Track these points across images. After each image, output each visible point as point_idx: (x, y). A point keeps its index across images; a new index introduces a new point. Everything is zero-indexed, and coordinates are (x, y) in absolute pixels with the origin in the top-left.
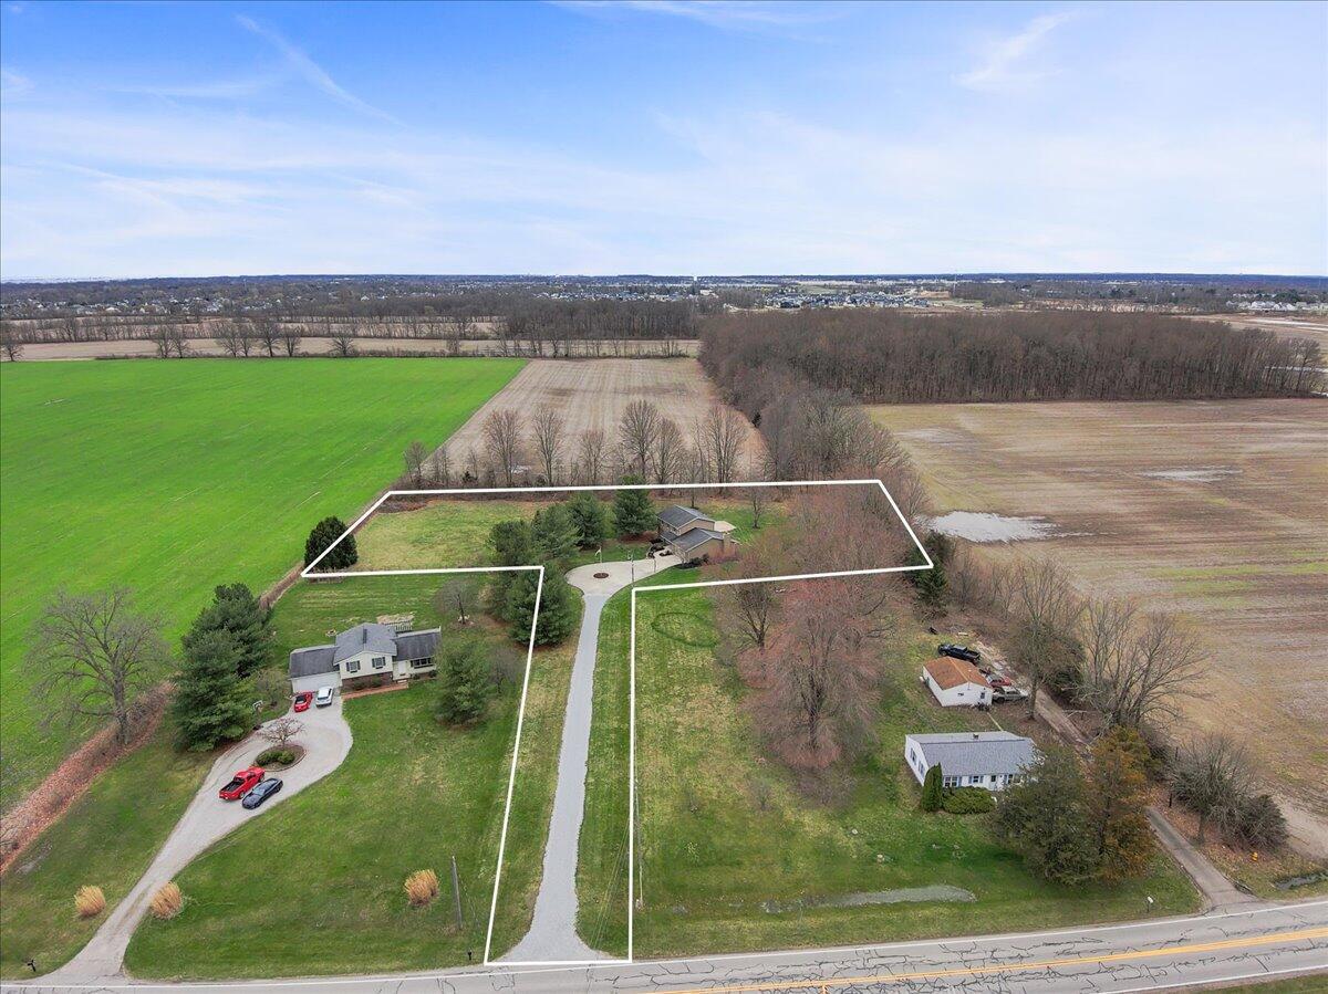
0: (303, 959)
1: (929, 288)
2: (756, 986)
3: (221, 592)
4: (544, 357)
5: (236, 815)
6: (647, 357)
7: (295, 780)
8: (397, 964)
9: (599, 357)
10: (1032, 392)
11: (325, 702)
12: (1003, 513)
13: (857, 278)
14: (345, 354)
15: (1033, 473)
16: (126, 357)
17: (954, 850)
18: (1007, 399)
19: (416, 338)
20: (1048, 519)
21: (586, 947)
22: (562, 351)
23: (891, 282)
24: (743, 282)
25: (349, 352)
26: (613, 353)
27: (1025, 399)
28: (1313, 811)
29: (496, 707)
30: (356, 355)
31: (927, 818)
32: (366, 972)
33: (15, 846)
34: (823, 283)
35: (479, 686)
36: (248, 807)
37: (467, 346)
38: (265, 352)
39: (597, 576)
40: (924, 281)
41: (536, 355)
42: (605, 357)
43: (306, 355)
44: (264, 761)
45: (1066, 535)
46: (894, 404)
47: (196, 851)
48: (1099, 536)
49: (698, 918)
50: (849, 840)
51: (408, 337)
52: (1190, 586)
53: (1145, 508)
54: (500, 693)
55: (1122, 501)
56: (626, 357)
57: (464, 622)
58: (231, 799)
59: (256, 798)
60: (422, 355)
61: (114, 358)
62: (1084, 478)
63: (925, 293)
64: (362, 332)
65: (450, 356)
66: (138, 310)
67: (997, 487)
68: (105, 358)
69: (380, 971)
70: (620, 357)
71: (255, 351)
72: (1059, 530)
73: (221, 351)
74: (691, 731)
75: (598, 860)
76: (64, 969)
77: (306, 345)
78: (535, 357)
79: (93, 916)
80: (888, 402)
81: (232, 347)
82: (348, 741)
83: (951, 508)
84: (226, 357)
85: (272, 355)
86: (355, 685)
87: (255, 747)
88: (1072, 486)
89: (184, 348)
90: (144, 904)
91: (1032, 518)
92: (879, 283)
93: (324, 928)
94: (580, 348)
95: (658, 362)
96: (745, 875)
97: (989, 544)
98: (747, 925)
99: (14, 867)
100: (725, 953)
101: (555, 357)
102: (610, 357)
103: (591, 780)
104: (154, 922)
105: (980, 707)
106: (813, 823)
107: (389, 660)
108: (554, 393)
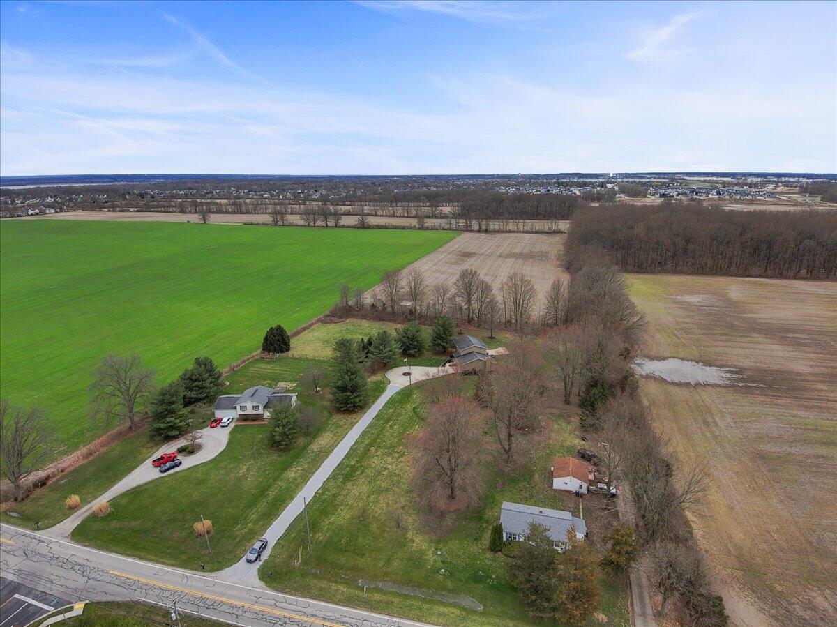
0: (138, 549)
1: (786, 184)
2: (322, 622)
3: (198, 361)
4: (472, 231)
5: (155, 474)
6: (537, 232)
7: (188, 462)
8: (173, 562)
9: (507, 232)
10: (803, 271)
11: (224, 425)
12: (708, 363)
13: (733, 175)
14: (364, 226)
15: (757, 335)
16: (258, 224)
17: (491, 578)
18: (781, 276)
19: (408, 217)
20: (741, 371)
21: (257, 577)
22: (484, 227)
23: (759, 179)
24: (643, 178)
25: (365, 225)
26: (515, 229)
27: (796, 277)
28: (772, 616)
29: (301, 441)
30: (369, 227)
31: (489, 555)
32: (158, 562)
33: (62, 471)
34: (703, 179)
35: (286, 429)
36: (161, 472)
37: (429, 222)
38: (323, 224)
39: (405, 374)
40: (787, 179)
41: (467, 229)
42: (510, 232)
43: (343, 226)
44: (181, 450)
45: (743, 384)
46: (689, 274)
47: (129, 488)
48: (770, 387)
49: (322, 579)
50: (431, 557)
51: (404, 216)
52: (812, 435)
53: (825, 371)
54: (306, 434)
55: (812, 363)
56: (523, 232)
57: (317, 391)
58: (156, 466)
59: (165, 468)
60: (403, 228)
61: (252, 224)
62: (797, 343)
63: (781, 188)
64: (380, 212)
65: (419, 229)
66: (279, 196)
67: (720, 343)
68: (248, 224)
69: (163, 563)
70: (520, 232)
71: (318, 223)
72: (742, 380)
73: (302, 222)
74: (391, 475)
75: (294, 535)
76: (49, 529)
77: (346, 220)
78: (467, 231)
79: (73, 508)
80: (681, 272)
81: (308, 220)
82: (223, 447)
83: (669, 355)
84: (305, 226)
85: (327, 226)
86: (245, 418)
87: (181, 443)
88: (779, 347)
89: (285, 220)
90: (94, 509)
91: (727, 369)
92: (749, 180)
93: (155, 537)
94: (494, 225)
95: (541, 236)
96: (361, 562)
97: (679, 385)
98: (342, 588)
99: (58, 480)
100: (320, 600)
101: (479, 231)
102: (513, 232)
103: (320, 492)
104: (94, 517)
105: (577, 494)
106: (419, 542)
107: (261, 408)
108: (462, 256)
